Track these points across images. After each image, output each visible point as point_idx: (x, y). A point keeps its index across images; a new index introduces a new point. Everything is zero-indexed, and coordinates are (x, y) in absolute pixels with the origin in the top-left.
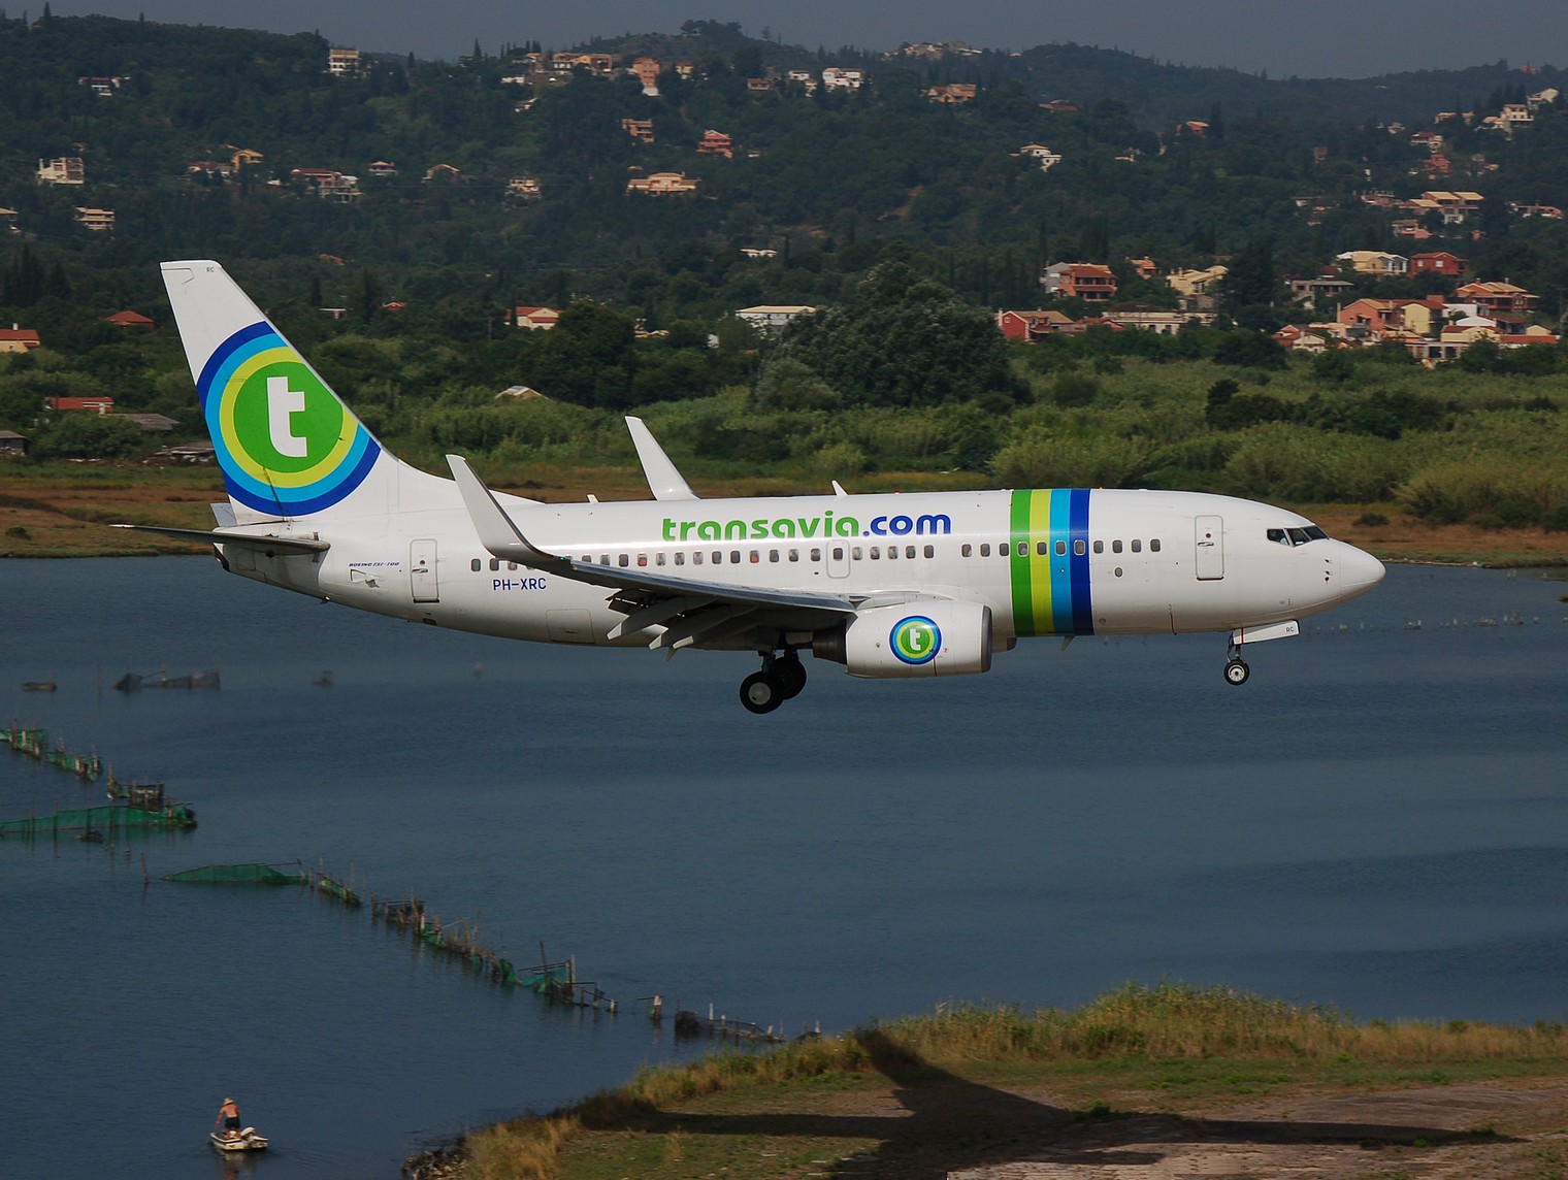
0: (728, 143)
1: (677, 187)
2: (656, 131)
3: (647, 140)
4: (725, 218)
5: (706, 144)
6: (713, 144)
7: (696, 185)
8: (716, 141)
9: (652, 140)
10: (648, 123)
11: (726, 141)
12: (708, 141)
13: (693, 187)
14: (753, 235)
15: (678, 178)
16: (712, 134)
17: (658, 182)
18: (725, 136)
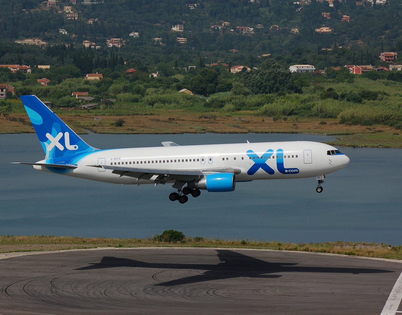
0: (349, 19)
1: (327, 31)
2: (330, 15)
3: (328, 18)
4: (338, 38)
5: (343, 19)
6: (345, 19)
7: (332, 30)
8: (346, 18)
9: (330, 18)
10: (329, 14)
11: (348, 18)
12: (344, 18)
13: (331, 31)
14: (345, 43)
15: (328, 28)
16: (345, 16)
17: (323, 29)
18: (348, 17)
